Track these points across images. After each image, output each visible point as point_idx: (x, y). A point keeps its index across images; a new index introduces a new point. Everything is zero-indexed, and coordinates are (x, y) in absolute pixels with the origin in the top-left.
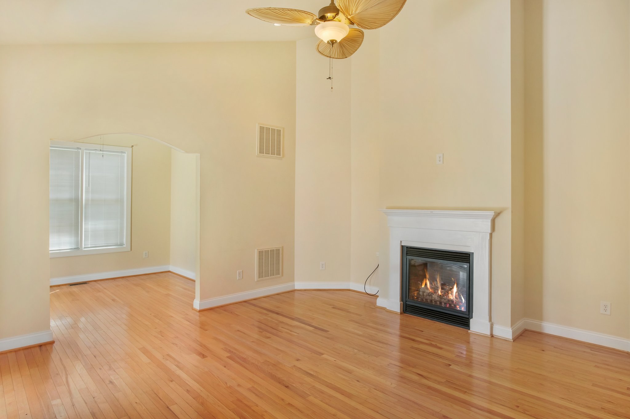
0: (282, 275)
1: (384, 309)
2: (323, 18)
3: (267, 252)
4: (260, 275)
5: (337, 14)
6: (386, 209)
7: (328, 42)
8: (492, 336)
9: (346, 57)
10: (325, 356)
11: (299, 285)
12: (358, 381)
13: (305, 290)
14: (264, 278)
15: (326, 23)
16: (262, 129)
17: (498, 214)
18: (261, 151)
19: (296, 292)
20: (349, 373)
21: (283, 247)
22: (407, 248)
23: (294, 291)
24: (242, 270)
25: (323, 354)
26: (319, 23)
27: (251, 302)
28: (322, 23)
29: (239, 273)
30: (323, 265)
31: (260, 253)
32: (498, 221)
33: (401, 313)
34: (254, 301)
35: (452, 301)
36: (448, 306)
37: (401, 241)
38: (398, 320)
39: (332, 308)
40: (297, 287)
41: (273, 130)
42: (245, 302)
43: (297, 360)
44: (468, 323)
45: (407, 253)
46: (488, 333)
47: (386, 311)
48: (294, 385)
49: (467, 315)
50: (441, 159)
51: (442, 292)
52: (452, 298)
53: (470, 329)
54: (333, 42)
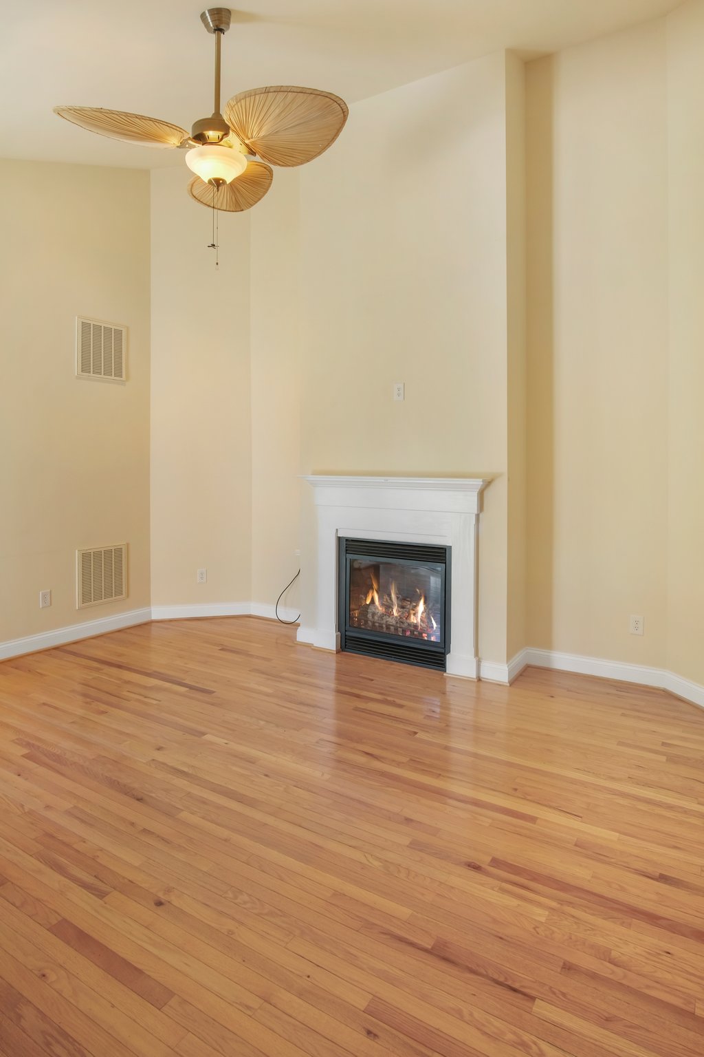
0: (128, 596)
1: (309, 646)
2: (200, 138)
3: (97, 554)
4: (86, 597)
5: (226, 134)
6: (312, 475)
7: (210, 182)
8: (479, 679)
9: (242, 210)
10: (208, 737)
11: (158, 612)
12: (266, 775)
13: (171, 621)
14: (93, 603)
15: (205, 147)
16: (85, 327)
17: (488, 484)
18: (85, 368)
19: (153, 624)
20: (251, 762)
21: (128, 545)
22: (346, 540)
23: (149, 624)
24: (49, 590)
25: (204, 734)
26: (194, 147)
27: (68, 648)
28: (199, 147)
29: (44, 596)
30: (202, 574)
31: (85, 557)
32: (489, 494)
33: (338, 652)
34: (74, 646)
35: (416, 626)
36: (408, 634)
37: (337, 530)
38: (332, 663)
39: (220, 650)
40: (154, 617)
41: (108, 330)
42: (56, 648)
43: (158, 749)
44: (442, 661)
45: (346, 550)
46: (473, 675)
47: (313, 649)
48: (153, 795)
49: (442, 648)
50: (402, 392)
51: (399, 612)
52: (415, 622)
53: (445, 671)
54: (218, 183)
